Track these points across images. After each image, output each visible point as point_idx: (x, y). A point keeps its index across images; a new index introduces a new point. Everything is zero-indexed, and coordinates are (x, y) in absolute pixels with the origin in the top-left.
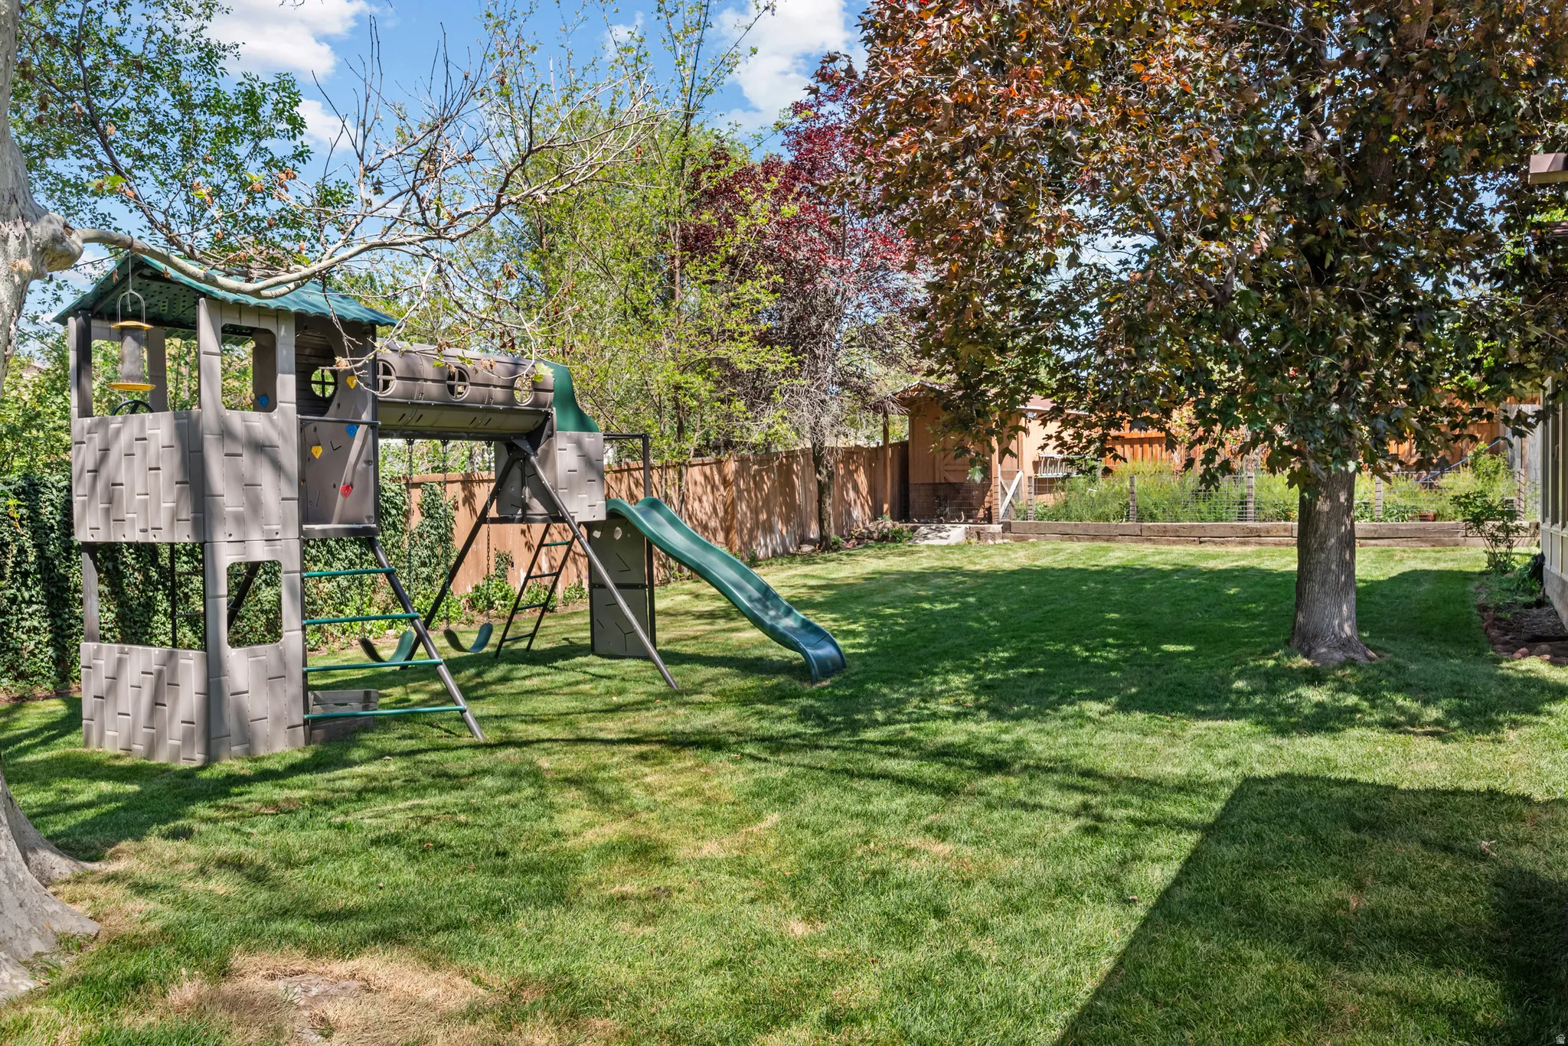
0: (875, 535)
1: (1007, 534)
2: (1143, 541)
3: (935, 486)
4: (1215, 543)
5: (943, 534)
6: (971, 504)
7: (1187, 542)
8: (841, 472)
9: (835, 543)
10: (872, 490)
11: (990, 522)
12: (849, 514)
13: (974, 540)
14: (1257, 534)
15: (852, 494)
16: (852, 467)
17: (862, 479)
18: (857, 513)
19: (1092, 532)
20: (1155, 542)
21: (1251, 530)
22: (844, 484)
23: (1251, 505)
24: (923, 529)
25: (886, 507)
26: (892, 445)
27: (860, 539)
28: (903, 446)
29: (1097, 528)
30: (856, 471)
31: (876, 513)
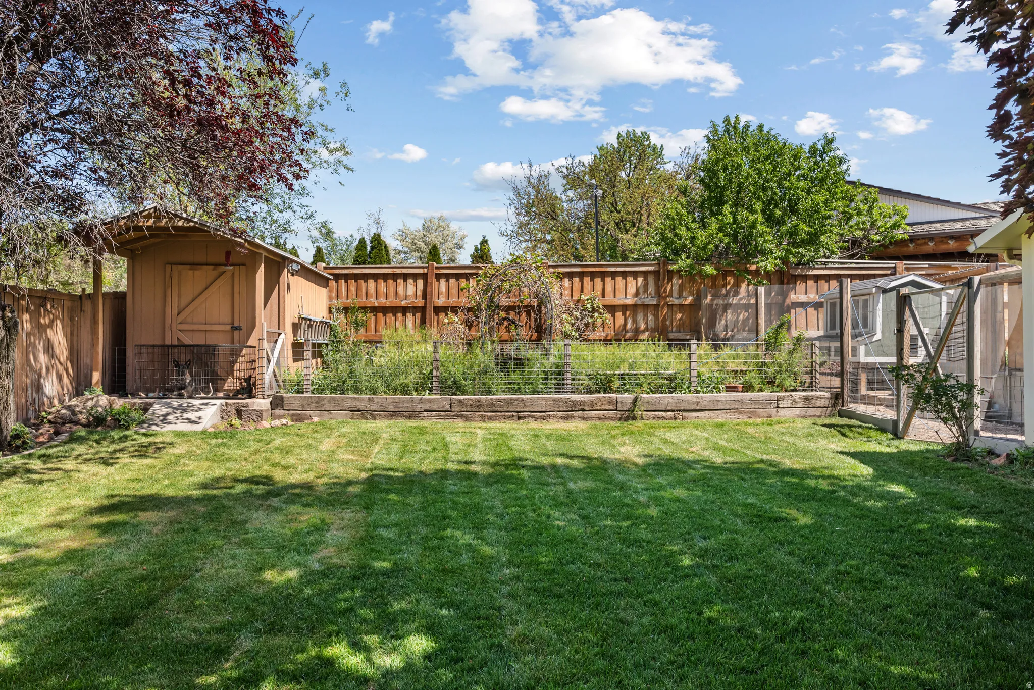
0: (82, 418)
1: (278, 412)
2: (453, 418)
3: (165, 350)
4: (536, 418)
5: (192, 416)
6: (215, 373)
7: (505, 418)
8: (27, 326)
9: (17, 436)
10: (74, 354)
11: (251, 396)
12: (39, 388)
13: (236, 422)
14: (579, 407)
15: (43, 358)
16: (45, 321)
17: (58, 337)
18: (50, 387)
19: (391, 408)
20: (467, 419)
21: (575, 403)
22: (31, 346)
23: (569, 376)
24: (159, 409)
25: (96, 376)
26: (105, 295)
27: (59, 424)
28: (118, 299)
29: (395, 404)
30: (51, 325)
31: (81, 385)
